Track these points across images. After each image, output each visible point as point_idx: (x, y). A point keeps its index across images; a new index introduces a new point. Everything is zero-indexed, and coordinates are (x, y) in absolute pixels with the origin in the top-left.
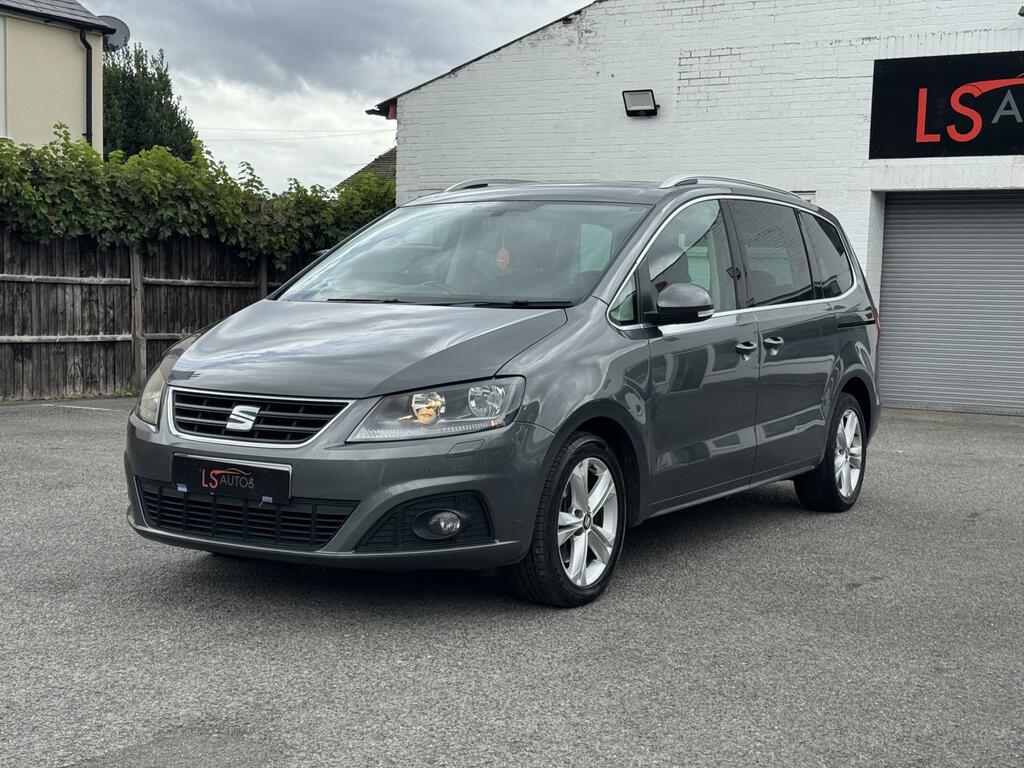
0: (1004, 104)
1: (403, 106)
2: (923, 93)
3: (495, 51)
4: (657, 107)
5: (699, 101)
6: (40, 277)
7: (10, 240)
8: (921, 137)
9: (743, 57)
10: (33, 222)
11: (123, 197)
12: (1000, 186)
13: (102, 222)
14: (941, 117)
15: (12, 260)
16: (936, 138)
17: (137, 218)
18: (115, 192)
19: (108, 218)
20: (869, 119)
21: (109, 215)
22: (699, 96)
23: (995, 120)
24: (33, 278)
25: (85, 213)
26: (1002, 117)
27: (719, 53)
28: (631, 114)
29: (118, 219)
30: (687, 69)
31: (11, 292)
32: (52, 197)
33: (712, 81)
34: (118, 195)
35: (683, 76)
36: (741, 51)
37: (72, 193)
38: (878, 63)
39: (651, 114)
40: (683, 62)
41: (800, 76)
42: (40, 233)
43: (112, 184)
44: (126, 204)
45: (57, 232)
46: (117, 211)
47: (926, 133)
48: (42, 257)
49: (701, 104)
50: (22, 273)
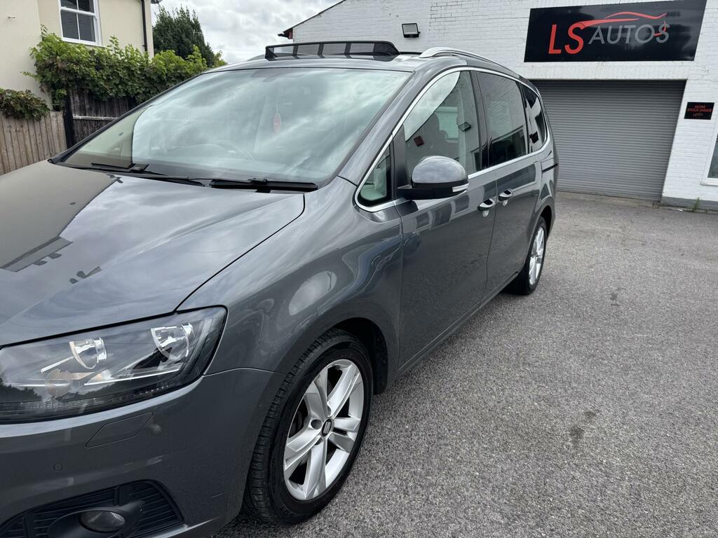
0: (596, 34)
1: (295, 32)
2: (554, 27)
3: (340, 3)
4: (419, 33)
5: (439, 30)
6: (107, 118)
7: (88, 98)
8: (552, 51)
9: (463, 7)
10: (97, 89)
11: (148, 76)
12: (589, 78)
13: (137, 89)
14: (563, 39)
15: (90, 109)
16: (559, 51)
17: (156, 87)
18: (144, 73)
19: (140, 87)
20: (526, 41)
21: (140, 85)
22: (441, 27)
23: (590, 43)
24: (103, 118)
25: (127, 84)
26: (594, 41)
27: (450, 4)
28: (406, 36)
29: (146, 88)
30: (435, 12)
31: (91, 126)
32: (108, 76)
33: (447, 19)
34: (145, 75)
35: (433, 16)
36: (463, 3)
37: (118, 74)
38: (532, 10)
39: (416, 36)
40: (433, 9)
41: (492, 17)
42: (102, 94)
43: (141, 69)
44: (149, 80)
45: (111, 94)
46: (146, 84)
47: (554, 49)
48: (107, 107)
49: (441, 31)
50: (97, 116)
